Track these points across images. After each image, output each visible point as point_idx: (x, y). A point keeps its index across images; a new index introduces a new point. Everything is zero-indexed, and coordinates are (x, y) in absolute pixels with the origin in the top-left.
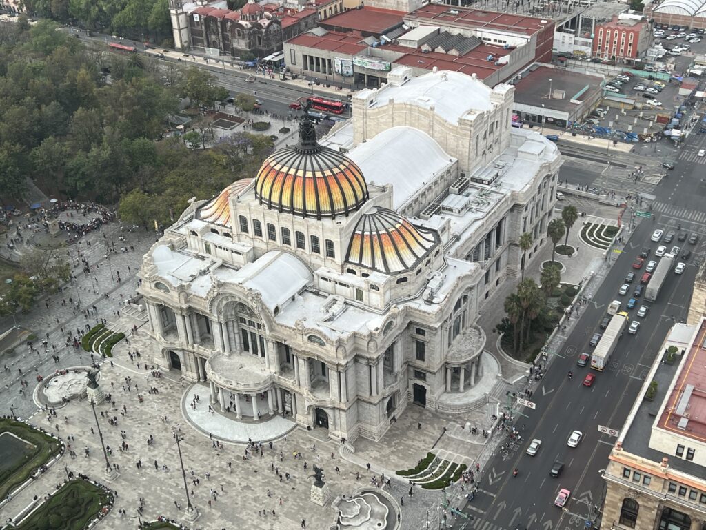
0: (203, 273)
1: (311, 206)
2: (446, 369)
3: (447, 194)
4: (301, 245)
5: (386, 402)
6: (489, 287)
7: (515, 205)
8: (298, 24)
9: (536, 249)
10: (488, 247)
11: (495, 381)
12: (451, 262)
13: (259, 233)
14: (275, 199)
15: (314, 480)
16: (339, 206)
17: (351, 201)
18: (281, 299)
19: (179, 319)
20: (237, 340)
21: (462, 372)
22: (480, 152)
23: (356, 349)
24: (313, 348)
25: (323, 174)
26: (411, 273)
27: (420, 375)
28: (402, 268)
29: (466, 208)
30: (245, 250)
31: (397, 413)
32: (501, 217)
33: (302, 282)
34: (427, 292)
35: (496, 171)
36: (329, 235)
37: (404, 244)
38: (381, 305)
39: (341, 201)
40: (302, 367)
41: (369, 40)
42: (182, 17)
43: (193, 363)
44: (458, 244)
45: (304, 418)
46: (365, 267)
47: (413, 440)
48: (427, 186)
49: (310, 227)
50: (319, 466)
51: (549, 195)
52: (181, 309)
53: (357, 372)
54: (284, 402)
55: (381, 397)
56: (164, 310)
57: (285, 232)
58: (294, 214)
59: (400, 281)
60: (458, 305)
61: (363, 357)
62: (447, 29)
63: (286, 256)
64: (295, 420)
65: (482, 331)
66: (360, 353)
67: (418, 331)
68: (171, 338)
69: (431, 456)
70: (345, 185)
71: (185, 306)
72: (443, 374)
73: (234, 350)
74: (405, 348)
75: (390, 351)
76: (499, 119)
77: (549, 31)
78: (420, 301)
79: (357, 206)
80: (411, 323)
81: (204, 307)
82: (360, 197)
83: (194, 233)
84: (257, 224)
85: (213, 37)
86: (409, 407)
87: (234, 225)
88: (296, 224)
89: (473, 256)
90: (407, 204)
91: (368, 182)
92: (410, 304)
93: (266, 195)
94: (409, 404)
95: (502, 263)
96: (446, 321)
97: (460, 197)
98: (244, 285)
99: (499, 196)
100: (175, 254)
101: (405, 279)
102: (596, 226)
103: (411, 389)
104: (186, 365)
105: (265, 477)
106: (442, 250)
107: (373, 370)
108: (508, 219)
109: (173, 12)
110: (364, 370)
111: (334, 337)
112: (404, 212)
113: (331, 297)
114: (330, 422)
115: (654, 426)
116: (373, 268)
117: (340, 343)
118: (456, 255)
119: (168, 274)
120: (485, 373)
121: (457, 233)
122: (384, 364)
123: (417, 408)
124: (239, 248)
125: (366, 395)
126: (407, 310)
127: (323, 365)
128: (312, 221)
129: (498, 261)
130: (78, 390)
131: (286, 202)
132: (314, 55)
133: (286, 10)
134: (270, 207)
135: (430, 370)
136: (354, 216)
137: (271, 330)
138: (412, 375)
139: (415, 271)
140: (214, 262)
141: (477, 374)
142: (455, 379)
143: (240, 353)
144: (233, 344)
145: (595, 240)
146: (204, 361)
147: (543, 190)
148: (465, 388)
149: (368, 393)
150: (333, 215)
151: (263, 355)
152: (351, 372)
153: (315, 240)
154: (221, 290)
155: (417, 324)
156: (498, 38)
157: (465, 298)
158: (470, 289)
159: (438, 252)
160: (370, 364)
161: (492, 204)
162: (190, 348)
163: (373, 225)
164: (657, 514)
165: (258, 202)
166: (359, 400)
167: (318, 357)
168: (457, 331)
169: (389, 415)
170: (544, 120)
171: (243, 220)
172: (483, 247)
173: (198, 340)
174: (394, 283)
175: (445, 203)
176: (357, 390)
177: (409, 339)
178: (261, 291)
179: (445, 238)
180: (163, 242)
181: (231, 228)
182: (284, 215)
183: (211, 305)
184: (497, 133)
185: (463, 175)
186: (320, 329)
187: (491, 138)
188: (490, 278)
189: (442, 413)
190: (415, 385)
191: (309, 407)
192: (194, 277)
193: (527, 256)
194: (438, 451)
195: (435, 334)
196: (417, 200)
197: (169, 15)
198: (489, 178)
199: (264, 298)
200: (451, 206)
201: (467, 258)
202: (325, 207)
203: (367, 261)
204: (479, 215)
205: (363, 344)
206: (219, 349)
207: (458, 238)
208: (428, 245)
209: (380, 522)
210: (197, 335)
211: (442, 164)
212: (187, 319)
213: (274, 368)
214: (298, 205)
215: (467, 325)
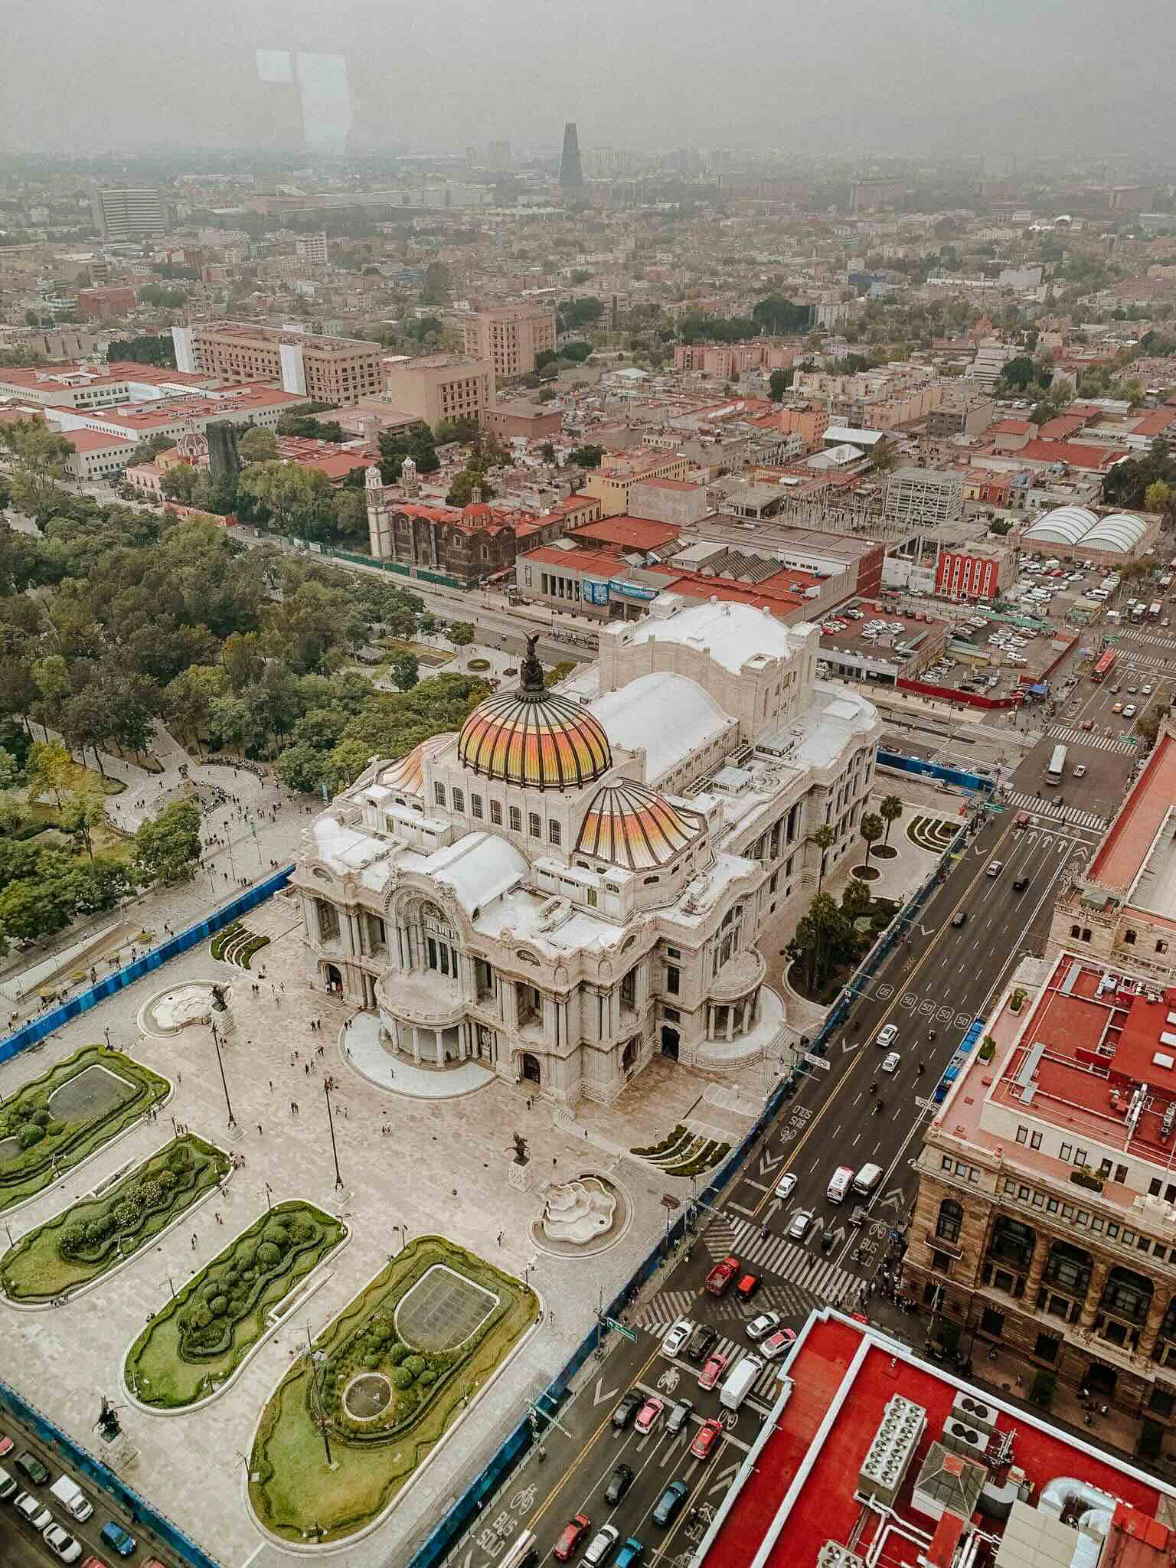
0: (380, 858)
1: (533, 773)
2: (709, 1008)
3: (722, 766)
4: (516, 826)
5: (622, 1049)
6: (778, 896)
7: (815, 787)
8: (539, 533)
9: (843, 849)
10: (775, 841)
11: (778, 1028)
12: (723, 858)
13: (459, 807)
14: (484, 761)
15: (515, 1154)
16: (570, 774)
17: (587, 770)
18: (483, 901)
19: (342, 920)
20: (422, 954)
21: (731, 1013)
22: (770, 713)
23: (582, 972)
24: (525, 970)
25: (551, 730)
26: (665, 870)
27: (673, 1014)
28: (652, 863)
29: (746, 786)
30: (440, 829)
31: (638, 1067)
32: (794, 800)
33: (516, 877)
34: (686, 898)
35: (791, 739)
36: (554, 812)
37: (657, 830)
38: (622, 914)
39: (574, 767)
40: (506, 996)
41: (634, 559)
42: (383, 517)
43: (359, 983)
44: (734, 834)
45: (509, 1069)
46: (601, 859)
47: (657, 1105)
48: (694, 754)
49: (529, 801)
50: (521, 1136)
51: (864, 775)
52: (347, 906)
53: (582, 1005)
54: (480, 1043)
55: (614, 1043)
56: (324, 907)
57: (495, 806)
58: (508, 782)
59: (648, 881)
60: (728, 919)
61: (590, 984)
62: (737, 548)
63: (494, 839)
64: (494, 1070)
65: (761, 956)
66: (587, 978)
67: (671, 952)
68: (331, 945)
69: (680, 1129)
70: (580, 746)
71: (352, 902)
72: (704, 1015)
73: (416, 966)
74: (653, 975)
75: (631, 976)
76: (797, 669)
77: (876, 556)
78: (675, 910)
79: (596, 776)
80: (661, 940)
81: (376, 905)
82: (600, 764)
83: (372, 803)
84: (458, 794)
85: (424, 545)
86: (656, 1059)
87: (427, 794)
88: (509, 796)
89: (754, 851)
90: (665, 777)
91: (612, 743)
92: (663, 914)
93: (472, 756)
94: (655, 1054)
95: (795, 866)
96: (709, 940)
97: (740, 771)
98: (434, 877)
99: (794, 773)
100: (346, 831)
101: (656, 879)
102: (928, 821)
103: (659, 1034)
104: (349, 985)
105: (446, 1147)
106: (709, 842)
107: (605, 1003)
108: (805, 803)
109: (370, 510)
110: (591, 1000)
111: (553, 954)
112: (660, 787)
113: (552, 900)
114: (543, 1075)
115: (986, 1100)
116: (613, 862)
117: (560, 962)
118: (730, 850)
119: (334, 857)
120: (764, 1016)
121: (731, 820)
122: (622, 996)
123: (667, 1061)
124: (429, 824)
125: (592, 1038)
126: (656, 924)
127: (537, 992)
128: (533, 793)
129: (790, 862)
130: (198, 1012)
131: (499, 766)
132: (557, 575)
133: (523, 513)
134: (477, 772)
135: (685, 1007)
136: (591, 788)
137: (467, 940)
138: (661, 1013)
139: (670, 869)
140: (396, 844)
141: (752, 1017)
142: (721, 1022)
143: (425, 970)
144: (415, 957)
145: (926, 840)
146: (373, 980)
147: (855, 769)
148: (734, 1035)
149: (597, 1036)
150: (561, 787)
151: (455, 976)
152: (574, 1003)
153: (535, 819)
154: (403, 881)
155: (670, 942)
156: (808, 562)
157: (739, 909)
158: (746, 897)
159: (703, 844)
160: (602, 993)
161: (783, 782)
162: (357, 962)
163: (615, 803)
164: (989, 1225)
165: (461, 763)
166: (583, 1046)
167: (529, 980)
168: (726, 955)
169: (626, 1068)
170: (864, 675)
171: (439, 788)
172: (768, 841)
173: (368, 950)
174: (641, 883)
175: (718, 779)
176: (582, 1030)
177: (658, 963)
178: (457, 885)
179: (714, 826)
180: (331, 815)
181: (422, 798)
182: (494, 782)
183: (388, 902)
184: (794, 686)
185: (745, 742)
186: (534, 941)
187: (785, 694)
188: (778, 884)
189: (701, 1070)
190: (665, 1029)
191: (515, 1051)
192: (367, 864)
193: (830, 859)
194: (693, 1125)
195: (695, 957)
196: (679, 772)
197: (365, 513)
198: (781, 748)
199: (460, 896)
200: (727, 782)
201: (745, 854)
202: (551, 775)
203: (604, 852)
204: (765, 797)
205: (592, 966)
206: (395, 964)
207: (733, 827)
208: (691, 834)
209: (603, 1218)
210: (367, 943)
211: (716, 725)
212: (354, 921)
213: (470, 995)
214: (515, 771)
215: (741, 947)
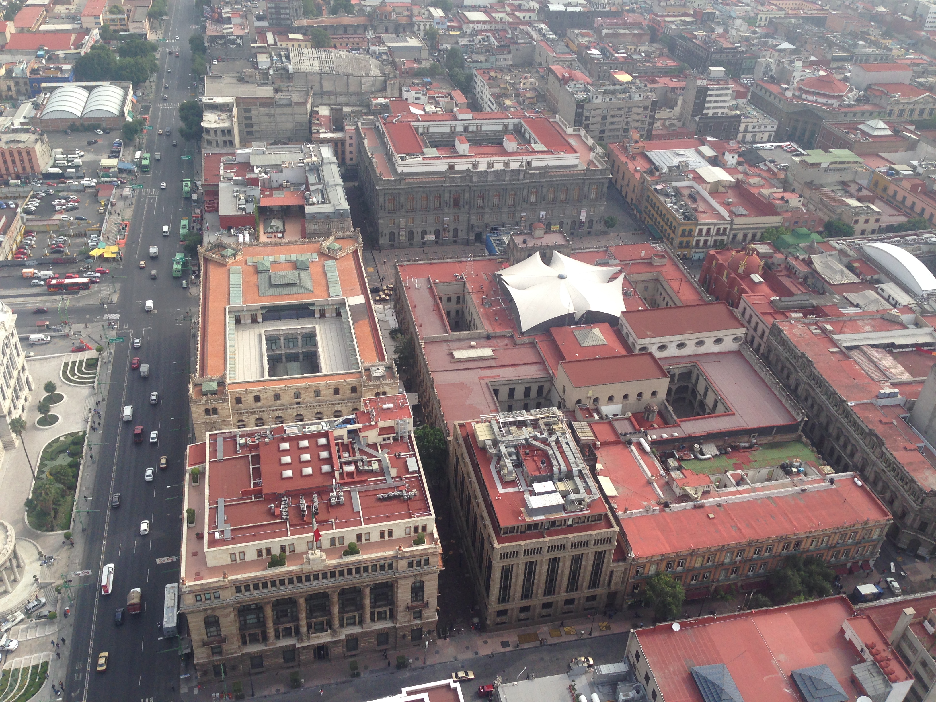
102: (74, 363)
115: (206, 549)
120: (24, 562)
141: (19, 566)
145: (79, 378)
148: (12, 585)
164: (235, 615)
